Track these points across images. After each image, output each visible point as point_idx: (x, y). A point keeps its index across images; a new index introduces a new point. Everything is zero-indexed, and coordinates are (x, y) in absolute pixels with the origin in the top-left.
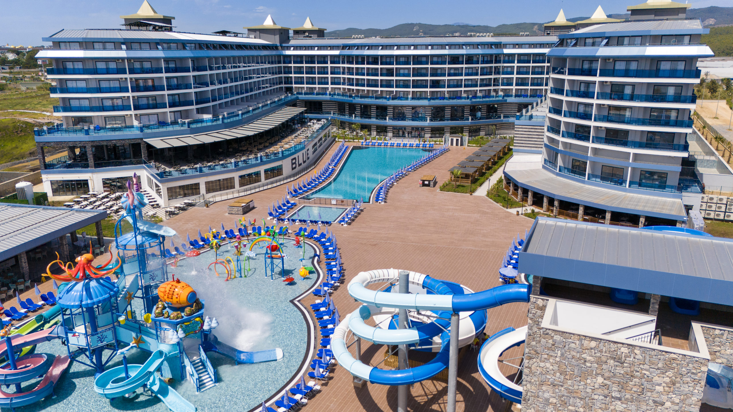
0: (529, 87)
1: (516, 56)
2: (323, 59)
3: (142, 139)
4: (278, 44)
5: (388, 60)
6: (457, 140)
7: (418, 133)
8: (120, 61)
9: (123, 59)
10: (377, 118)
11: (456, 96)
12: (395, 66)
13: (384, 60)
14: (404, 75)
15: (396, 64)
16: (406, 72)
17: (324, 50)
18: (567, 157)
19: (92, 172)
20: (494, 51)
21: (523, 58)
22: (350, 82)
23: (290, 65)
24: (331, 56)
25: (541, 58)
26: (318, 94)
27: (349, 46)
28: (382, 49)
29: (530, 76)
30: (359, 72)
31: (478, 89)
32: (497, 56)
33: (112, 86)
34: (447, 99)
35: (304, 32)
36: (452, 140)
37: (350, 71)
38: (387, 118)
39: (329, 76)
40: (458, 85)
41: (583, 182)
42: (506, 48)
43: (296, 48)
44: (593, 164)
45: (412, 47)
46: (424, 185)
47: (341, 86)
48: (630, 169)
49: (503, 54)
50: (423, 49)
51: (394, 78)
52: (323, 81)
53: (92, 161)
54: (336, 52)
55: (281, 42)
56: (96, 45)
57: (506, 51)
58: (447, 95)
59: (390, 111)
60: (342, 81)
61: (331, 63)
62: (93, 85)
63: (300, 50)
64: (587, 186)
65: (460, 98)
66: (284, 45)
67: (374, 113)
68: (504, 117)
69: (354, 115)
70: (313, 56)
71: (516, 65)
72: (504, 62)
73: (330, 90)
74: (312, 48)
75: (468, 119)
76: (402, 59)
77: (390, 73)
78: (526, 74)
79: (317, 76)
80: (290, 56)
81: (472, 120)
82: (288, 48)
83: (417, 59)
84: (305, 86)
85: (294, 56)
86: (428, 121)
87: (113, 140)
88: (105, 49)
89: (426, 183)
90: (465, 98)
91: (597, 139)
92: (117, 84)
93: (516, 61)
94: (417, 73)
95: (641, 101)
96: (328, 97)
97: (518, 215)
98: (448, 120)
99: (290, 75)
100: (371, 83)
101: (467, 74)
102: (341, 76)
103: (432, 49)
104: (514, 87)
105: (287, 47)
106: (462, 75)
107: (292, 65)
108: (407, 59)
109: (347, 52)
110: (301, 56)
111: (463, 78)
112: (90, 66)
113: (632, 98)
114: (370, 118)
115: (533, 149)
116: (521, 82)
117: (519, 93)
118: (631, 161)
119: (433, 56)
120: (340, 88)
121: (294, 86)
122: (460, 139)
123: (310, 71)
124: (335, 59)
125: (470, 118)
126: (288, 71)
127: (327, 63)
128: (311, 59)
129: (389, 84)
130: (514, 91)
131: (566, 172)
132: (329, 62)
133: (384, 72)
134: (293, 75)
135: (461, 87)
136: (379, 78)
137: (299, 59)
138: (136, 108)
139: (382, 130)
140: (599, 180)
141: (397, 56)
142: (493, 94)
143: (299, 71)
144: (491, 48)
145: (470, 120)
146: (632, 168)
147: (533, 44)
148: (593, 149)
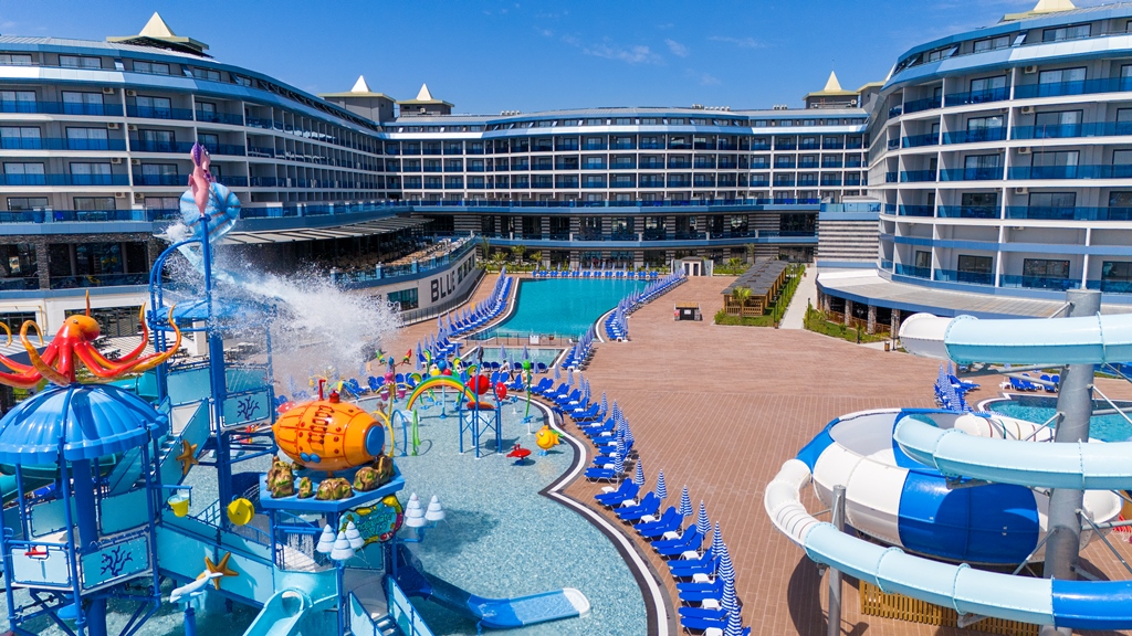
0: (796, 188)
1: (773, 138)
2: (454, 147)
4: (378, 123)
5: (567, 142)
6: (696, 266)
7: (621, 259)
9: (116, 87)
10: (552, 238)
11: (680, 200)
12: (580, 152)
13: (561, 143)
14: (595, 167)
15: (582, 149)
16: (599, 161)
17: (455, 131)
18: (948, 252)
19: (46, 297)
20: (738, 130)
21: (784, 142)
22: (502, 182)
23: (397, 157)
24: (468, 141)
26: (445, 203)
27: (500, 125)
28: (557, 125)
29: (796, 170)
30: (518, 164)
31: (716, 189)
32: (744, 136)
33: (91, 137)
34: (667, 203)
35: (418, 107)
36: (687, 266)
37: (502, 164)
38: (571, 235)
39: (465, 174)
40: (684, 181)
41: (992, 292)
42: (755, 126)
43: (407, 129)
44: (1008, 255)
45: (609, 122)
47: (486, 191)
48: (1086, 258)
49: (753, 135)
50: (627, 124)
51: (580, 172)
52: (454, 182)
53: (47, 274)
54: (478, 135)
55: (382, 120)
56: (64, 60)
57: (756, 131)
58: (666, 198)
59: (575, 225)
60: (486, 181)
61: (467, 153)
62: (55, 134)
63: (415, 131)
64: (999, 298)
65: (688, 202)
66: (386, 124)
67: (546, 228)
68: (760, 235)
69: (511, 234)
70: (437, 142)
71: (772, 152)
72: (753, 149)
73: (466, 196)
74: (435, 128)
75: (705, 237)
76: (592, 141)
77: (571, 163)
78: (789, 167)
79: (443, 174)
80: (397, 142)
81: (711, 237)
82: (394, 129)
83: (615, 140)
84: (423, 191)
85: (404, 141)
86: (640, 240)
87: (91, 234)
88: (81, 66)
89: (688, 312)
90: (696, 203)
91: (1013, 213)
92: (102, 135)
93: (773, 147)
94: (616, 162)
95: (1096, 135)
96: (464, 208)
97: (888, 350)
98: (670, 238)
99: (398, 174)
100: (538, 181)
101: (698, 166)
102: (485, 174)
103: (641, 123)
104: (771, 189)
105: (392, 127)
106: (689, 166)
107: (401, 157)
108: (601, 140)
109: (495, 133)
110: (417, 142)
111: (692, 171)
112: (50, 96)
114: (539, 237)
116: (782, 180)
117: (779, 197)
118: (1087, 244)
119: (642, 135)
120: (483, 195)
121: (404, 191)
122: (700, 264)
123: (432, 166)
124: (472, 146)
125: (708, 234)
126: (394, 165)
127: (462, 153)
128: (433, 146)
129: (569, 182)
130: (771, 194)
131: (944, 279)
132: (464, 151)
133: (562, 162)
134: (402, 174)
135: (689, 185)
136: (554, 172)
137: (413, 146)
138: (139, 181)
139: (560, 257)
140: (1020, 286)
141: (585, 136)
142: (737, 197)
143: (413, 165)
144: (733, 124)
145: (708, 239)
146: (1090, 256)
147: (798, 120)
148: (1010, 229)
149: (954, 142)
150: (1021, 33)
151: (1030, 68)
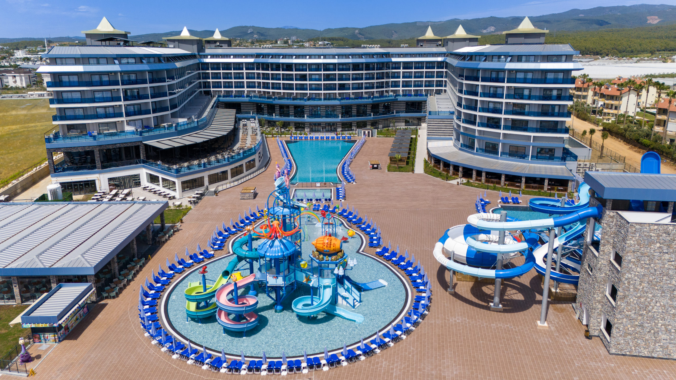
0: (413, 88)
1: (402, 63)
2: (238, 66)
3: (141, 142)
4: (197, 53)
5: (301, 67)
6: (369, 132)
7: (331, 127)
8: (113, 74)
9: (116, 73)
10: (295, 116)
11: (358, 96)
12: (308, 72)
13: (298, 67)
14: (316, 80)
15: (309, 71)
16: (317, 77)
17: (239, 58)
18: (482, 141)
19: (100, 173)
20: (385, 60)
21: (407, 65)
22: (266, 86)
23: (207, 71)
24: (246, 63)
25: (420, 65)
26: (235, 96)
27: (263, 55)
28: (295, 58)
29: (413, 79)
30: (275, 77)
31: (375, 90)
32: (387, 63)
33: (105, 96)
34: (352, 99)
35: (215, 42)
36: (364, 132)
37: (266, 77)
38: (306, 116)
39: (245, 80)
40: (360, 87)
41: (497, 158)
42: (393, 57)
43: (213, 56)
44: (504, 144)
45: (322, 57)
46: (373, 168)
47: (256, 89)
48: (531, 147)
49: (392, 62)
50: (331, 58)
51: (308, 82)
52: (239, 85)
53: (100, 163)
54: (251, 60)
55: (199, 51)
56: (91, 61)
57: (394, 60)
58: (352, 96)
59: (306, 110)
60: (256, 85)
61: (246, 69)
62: (89, 96)
63: (216, 58)
64: (500, 161)
65: (362, 98)
66: (201, 54)
67: (292, 111)
68: (396, 113)
69: (274, 114)
70: (230, 64)
71: (401, 70)
72: (393, 69)
73: (246, 93)
74: (228, 56)
75: (370, 115)
76: (314, 67)
77: (303, 78)
78: (409, 78)
79: (233, 80)
80: (207, 64)
81: (374, 115)
82: (206, 56)
83: (326, 67)
84: (223, 89)
85: (211, 63)
86: (340, 118)
87: (117, 144)
88: (98, 63)
89: (375, 166)
90: (366, 98)
91: (506, 128)
92: (109, 95)
93: (402, 68)
94: (327, 78)
95: (536, 100)
96: (247, 99)
97: (458, 184)
98: (354, 116)
99: (208, 80)
100: (286, 86)
101: (366, 79)
102: (256, 80)
103: (338, 58)
104: (401, 89)
105: (204, 55)
106: (362, 79)
107: (210, 71)
108: (318, 67)
109: (261, 60)
110: (218, 64)
111: (364, 81)
112: (86, 78)
113: (529, 98)
114: (289, 116)
115: (442, 137)
116: (406, 84)
117: (405, 93)
118: (532, 142)
119: (339, 64)
120: (255, 91)
121: (212, 89)
122: (370, 131)
123: (227, 76)
124: (249, 66)
125: (372, 114)
126: (206, 76)
127: (243, 69)
128: (227, 66)
129: (302, 87)
130: (401, 92)
131: (480, 152)
132: (244, 69)
133: (298, 77)
134: (211, 80)
135: (362, 89)
136: (294, 82)
137: (216, 66)
138: (128, 115)
139: (299, 126)
140: (508, 156)
141: (310, 64)
142: (385, 94)
143: (216, 76)
144: (383, 57)
145: (372, 116)
146: (533, 147)
147: (413, 54)
148: (504, 134)
149: (484, 96)
150: (510, 56)
151: (513, 71)
